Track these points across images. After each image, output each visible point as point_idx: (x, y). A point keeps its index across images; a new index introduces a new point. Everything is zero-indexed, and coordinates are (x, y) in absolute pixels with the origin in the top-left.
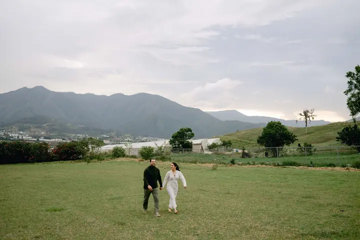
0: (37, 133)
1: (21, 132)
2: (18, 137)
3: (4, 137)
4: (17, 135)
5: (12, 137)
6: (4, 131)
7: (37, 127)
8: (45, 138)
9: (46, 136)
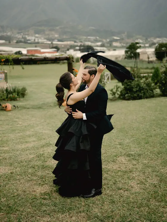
0: (51, 36)
1: (37, 35)
2: (35, 40)
3: (23, 40)
4: (33, 38)
5: (29, 40)
6: (22, 34)
7: (51, 30)
8: (59, 41)
9: (59, 39)
